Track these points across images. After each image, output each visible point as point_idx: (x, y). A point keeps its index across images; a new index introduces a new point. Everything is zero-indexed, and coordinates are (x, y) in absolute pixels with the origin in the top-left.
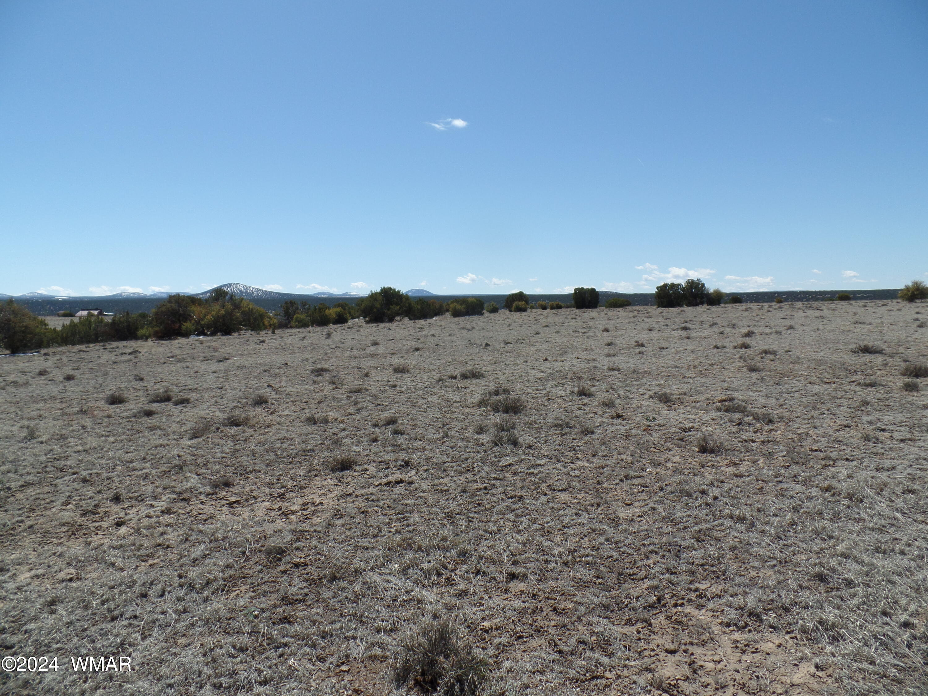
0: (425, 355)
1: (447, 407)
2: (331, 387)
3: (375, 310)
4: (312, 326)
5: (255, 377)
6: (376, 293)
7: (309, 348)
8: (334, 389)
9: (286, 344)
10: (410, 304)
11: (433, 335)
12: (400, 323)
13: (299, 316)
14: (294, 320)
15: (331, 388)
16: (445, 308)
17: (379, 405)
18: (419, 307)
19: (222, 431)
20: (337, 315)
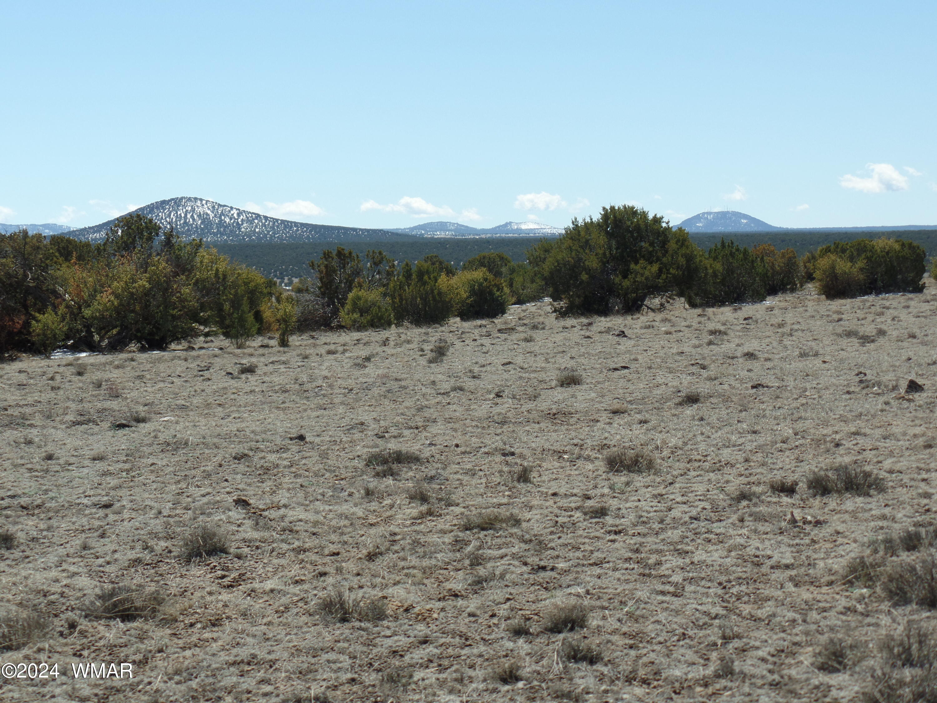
0: (713, 419)
1: (747, 581)
2: (415, 509)
3: (584, 277)
4: (398, 325)
5: (208, 475)
6: (589, 226)
7: (376, 391)
8: (422, 516)
9: (312, 379)
10: (690, 258)
11: (750, 356)
12: (659, 317)
13: (362, 293)
14: (348, 307)
15: (415, 512)
16: (802, 270)
17: (544, 568)
18: (718, 266)
19: (83, 634)
20: (473, 292)
